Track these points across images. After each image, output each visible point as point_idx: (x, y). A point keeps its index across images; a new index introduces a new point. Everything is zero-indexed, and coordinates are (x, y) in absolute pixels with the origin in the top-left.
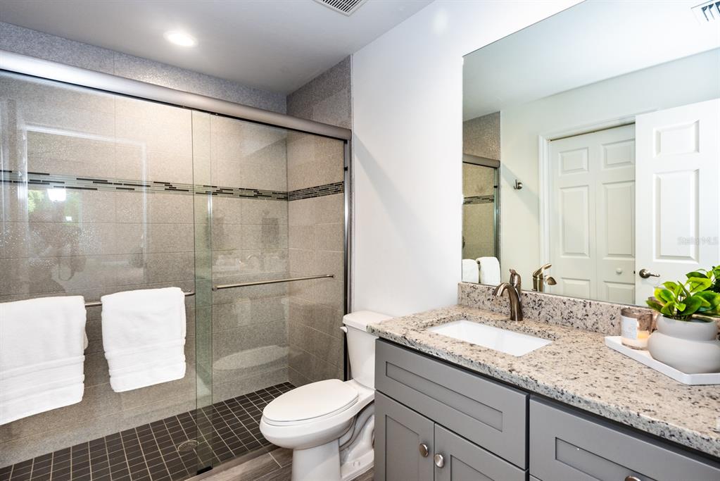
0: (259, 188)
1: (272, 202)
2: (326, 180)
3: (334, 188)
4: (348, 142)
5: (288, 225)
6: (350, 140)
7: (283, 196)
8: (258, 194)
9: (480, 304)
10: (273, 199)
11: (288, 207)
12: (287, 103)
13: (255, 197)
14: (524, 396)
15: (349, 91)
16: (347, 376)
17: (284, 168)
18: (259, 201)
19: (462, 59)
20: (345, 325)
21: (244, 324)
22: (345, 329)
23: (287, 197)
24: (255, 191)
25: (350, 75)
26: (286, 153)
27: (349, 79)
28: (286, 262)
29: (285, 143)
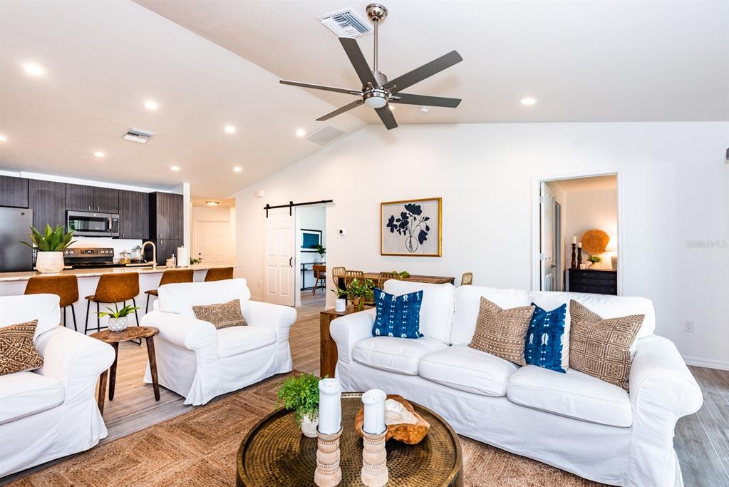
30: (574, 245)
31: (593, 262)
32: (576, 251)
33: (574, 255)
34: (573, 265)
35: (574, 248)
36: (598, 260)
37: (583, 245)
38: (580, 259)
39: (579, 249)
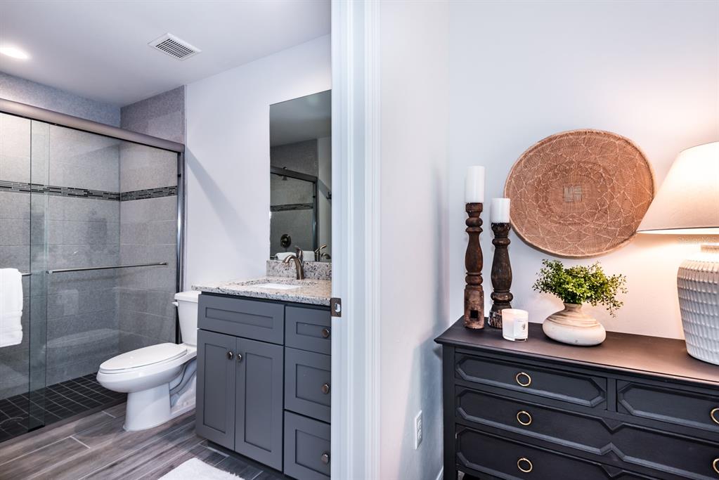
0: (89, 188)
1: (102, 202)
2: (160, 184)
3: (168, 191)
4: (182, 154)
5: (120, 223)
6: (184, 153)
7: (115, 197)
8: (88, 194)
9: (281, 273)
10: (104, 199)
11: (120, 206)
12: (121, 114)
13: (85, 196)
14: (283, 306)
15: (183, 113)
16: (178, 340)
17: (117, 172)
18: (89, 200)
19: (269, 107)
20: (176, 301)
21: (70, 314)
22: (176, 304)
23: (119, 197)
24: (85, 190)
25: (183, 100)
26: (119, 157)
27: (183, 104)
28: (117, 256)
29: (119, 148)
30: (474, 210)
31: (571, 299)
32: (486, 240)
33: (473, 261)
34: (473, 313)
35: (474, 228)
36: (600, 289)
37: (515, 210)
38: (502, 282)
39: (501, 231)
